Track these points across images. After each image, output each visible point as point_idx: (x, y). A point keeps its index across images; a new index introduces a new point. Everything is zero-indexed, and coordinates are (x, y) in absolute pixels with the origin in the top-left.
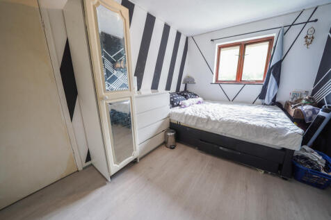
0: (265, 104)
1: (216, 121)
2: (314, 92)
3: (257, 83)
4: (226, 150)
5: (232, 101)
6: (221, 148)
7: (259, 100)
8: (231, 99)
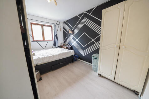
0: (56, 47)
1: (56, 55)
2: (64, 42)
3: (51, 41)
4: (62, 63)
5: (45, 48)
6: (61, 64)
7: (54, 46)
8: (44, 48)
